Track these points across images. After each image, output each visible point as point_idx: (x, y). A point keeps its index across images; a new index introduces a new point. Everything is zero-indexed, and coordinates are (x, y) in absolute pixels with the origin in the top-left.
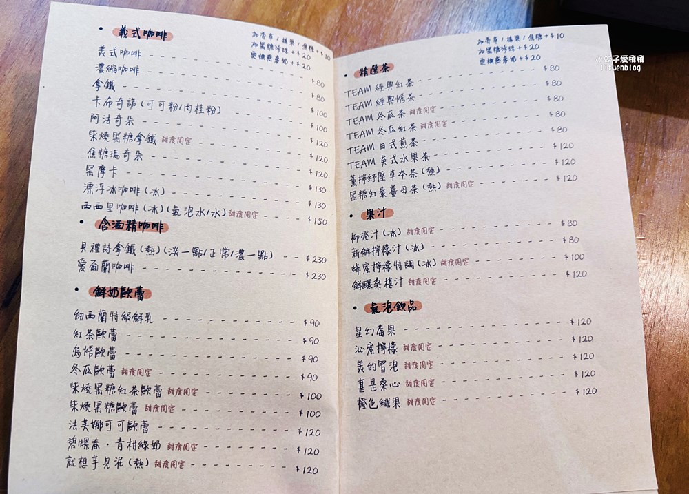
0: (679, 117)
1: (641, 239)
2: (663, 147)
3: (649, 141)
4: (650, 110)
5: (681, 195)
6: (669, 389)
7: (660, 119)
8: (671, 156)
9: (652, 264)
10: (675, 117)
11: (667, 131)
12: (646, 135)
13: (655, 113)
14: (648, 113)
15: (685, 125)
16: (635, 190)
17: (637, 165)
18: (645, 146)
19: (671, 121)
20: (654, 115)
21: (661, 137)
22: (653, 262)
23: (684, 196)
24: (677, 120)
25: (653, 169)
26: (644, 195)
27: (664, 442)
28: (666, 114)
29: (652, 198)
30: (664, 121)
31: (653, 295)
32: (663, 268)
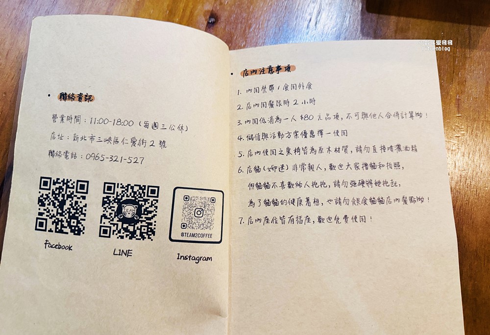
0: (480, 25)
1: (459, 116)
2: (470, 49)
3: (459, 44)
4: (459, 22)
5: (485, 82)
6: (487, 223)
7: (466, 28)
8: (477, 54)
9: (468, 134)
10: (477, 25)
11: (472, 36)
12: (457, 40)
13: (462, 23)
14: (457, 24)
15: (485, 31)
16: (452, 81)
17: (452, 63)
18: (457, 48)
19: (474, 28)
20: (462, 26)
21: (468, 41)
22: (468, 132)
23: (488, 83)
24: (478, 27)
25: (464, 64)
26: (459, 84)
27: (486, 261)
28: (470, 24)
29: (464, 86)
30: (469, 30)
31: (470, 156)
32: (476, 135)
